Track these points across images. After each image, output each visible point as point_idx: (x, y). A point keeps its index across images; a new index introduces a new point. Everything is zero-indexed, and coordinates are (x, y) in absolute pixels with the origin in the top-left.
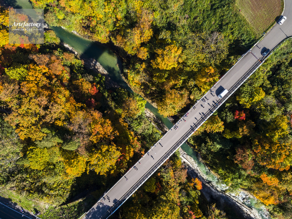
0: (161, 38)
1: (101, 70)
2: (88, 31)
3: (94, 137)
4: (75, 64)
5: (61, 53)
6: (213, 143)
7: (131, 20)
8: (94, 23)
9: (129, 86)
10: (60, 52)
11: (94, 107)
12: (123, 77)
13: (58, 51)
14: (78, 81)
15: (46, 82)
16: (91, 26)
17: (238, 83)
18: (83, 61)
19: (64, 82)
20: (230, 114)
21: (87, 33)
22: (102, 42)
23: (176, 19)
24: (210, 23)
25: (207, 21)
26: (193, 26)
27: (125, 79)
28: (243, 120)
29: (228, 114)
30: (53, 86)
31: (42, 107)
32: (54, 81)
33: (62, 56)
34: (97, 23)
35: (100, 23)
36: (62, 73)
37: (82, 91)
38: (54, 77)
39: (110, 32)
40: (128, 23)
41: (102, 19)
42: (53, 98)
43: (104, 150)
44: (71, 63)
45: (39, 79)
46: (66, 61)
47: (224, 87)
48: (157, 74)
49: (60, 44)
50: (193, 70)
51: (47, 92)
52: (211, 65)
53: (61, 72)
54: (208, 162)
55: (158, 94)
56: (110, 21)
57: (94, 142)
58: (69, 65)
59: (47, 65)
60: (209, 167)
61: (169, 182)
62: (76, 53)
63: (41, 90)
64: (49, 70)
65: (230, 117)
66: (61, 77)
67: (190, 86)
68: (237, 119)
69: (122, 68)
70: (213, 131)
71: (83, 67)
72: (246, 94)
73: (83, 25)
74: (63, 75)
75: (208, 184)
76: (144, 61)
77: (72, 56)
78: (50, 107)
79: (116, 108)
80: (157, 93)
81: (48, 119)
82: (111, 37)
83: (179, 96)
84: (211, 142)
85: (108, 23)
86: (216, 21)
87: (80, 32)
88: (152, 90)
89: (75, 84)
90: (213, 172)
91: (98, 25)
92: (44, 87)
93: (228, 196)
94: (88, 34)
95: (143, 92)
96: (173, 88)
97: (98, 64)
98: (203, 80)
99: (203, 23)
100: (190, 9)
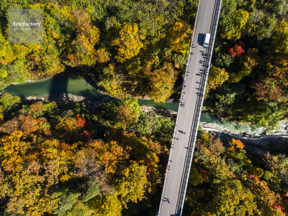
0: (109, 27)
1: (76, 98)
2: (39, 71)
3: (109, 168)
4: (48, 109)
5: (28, 108)
6: (225, 96)
7: (70, 31)
8: (37, 59)
9: (112, 96)
10: (26, 108)
11: (91, 138)
12: (100, 91)
13: (23, 108)
14: (59, 124)
15: (27, 145)
16: (38, 64)
17: (214, 19)
18: (54, 102)
19: (46, 133)
20: (226, 57)
22: (59, 72)
28: (242, 54)
29: (224, 57)
30: (37, 144)
31: (38, 173)
32: (35, 140)
33: (30, 111)
34: (41, 57)
35: (43, 55)
36: (40, 126)
37: (70, 131)
38: (32, 135)
39: (59, 58)
40: (69, 36)
41: (42, 49)
42: (43, 156)
43: (127, 174)
44: (43, 111)
45: (19, 148)
46: (37, 113)
47: (203, 32)
48: (130, 67)
49: (22, 101)
50: (161, 38)
51: (34, 154)
52: (176, 21)
53: (37, 126)
54: (231, 116)
55: (143, 85)
56: (51, 47)
57: (112, 173)
58: (43, 114)
59: (19, 128)
60: (235, 121)
61: (210, 161)
62: (43, 99)
63: (26, 157)
64: (23, 132)
65: (227, 59)
66: (40, 131)
67: (168, 57)
68: (235, 57)
69: (94, 84)
70: (218, 84)
71: (57, 107)
72: (229, 25)
73: (30, 69)
74: (42, 127)
75: (244, 137)
76: (109, 62)
77: (39, 104)
78: (45, 168)
79: (113, 124)
80: (141, 86)
81: (51, 182)
82: (64, 62)
83: (164, 73)
84: (223, 96)
85: (50, 49)
87: (33, 77)
88: (135, 85)
89: (59, 129)
90: (242, 123)
91: (42, 58)
92: (29, 152)
93: (269, 135)
94: (41, 74)
96: (153, 69)
97: (70, 95)
98: (177, 42)
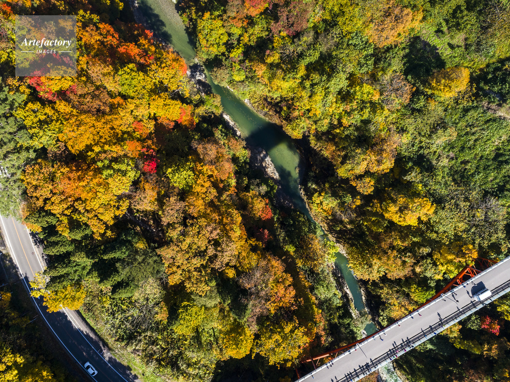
0: (409, 180)
1: (271, 171)
2: (271, 108)
4: (241, 157)
5: (224, 134)
9: (307, 207)
10: (221, 131)
13: (219, 129)
14: (247, 193)
18: (249, 152)
21: (267, 110)
23: (434, 154)
24: (485, 178)
25: (482, 174)
26: (456, 172)
27: (304, 195)
28: (494, 335)
29: (473, 318)
33: (223, 140)
36: (229, 177)
37: (251, 212)
40: (356, 134)
43: (287, 330)
44: (234, 155)
46: (228, 150)
47: (486, 285)
50: (441, 240)
55: (353, 236)
57: (270, 311)
58: (231, 157)
60: (395, 364)
62: (238, 133)
67: (420, 253)
68: (484, 329)
69: (305, 177)
71: (249, 162)
76: (361, 194)
77: (239, 144)
80: (351, 234)
83: (399, 263)
86: (495, 178)
88: (346, 227)
89: (243, 199)
90: (399, 373)
95: (328, 224)
97: (268, 159)
98: (450, 257)
99: (475, 174)
100: (461, 148)
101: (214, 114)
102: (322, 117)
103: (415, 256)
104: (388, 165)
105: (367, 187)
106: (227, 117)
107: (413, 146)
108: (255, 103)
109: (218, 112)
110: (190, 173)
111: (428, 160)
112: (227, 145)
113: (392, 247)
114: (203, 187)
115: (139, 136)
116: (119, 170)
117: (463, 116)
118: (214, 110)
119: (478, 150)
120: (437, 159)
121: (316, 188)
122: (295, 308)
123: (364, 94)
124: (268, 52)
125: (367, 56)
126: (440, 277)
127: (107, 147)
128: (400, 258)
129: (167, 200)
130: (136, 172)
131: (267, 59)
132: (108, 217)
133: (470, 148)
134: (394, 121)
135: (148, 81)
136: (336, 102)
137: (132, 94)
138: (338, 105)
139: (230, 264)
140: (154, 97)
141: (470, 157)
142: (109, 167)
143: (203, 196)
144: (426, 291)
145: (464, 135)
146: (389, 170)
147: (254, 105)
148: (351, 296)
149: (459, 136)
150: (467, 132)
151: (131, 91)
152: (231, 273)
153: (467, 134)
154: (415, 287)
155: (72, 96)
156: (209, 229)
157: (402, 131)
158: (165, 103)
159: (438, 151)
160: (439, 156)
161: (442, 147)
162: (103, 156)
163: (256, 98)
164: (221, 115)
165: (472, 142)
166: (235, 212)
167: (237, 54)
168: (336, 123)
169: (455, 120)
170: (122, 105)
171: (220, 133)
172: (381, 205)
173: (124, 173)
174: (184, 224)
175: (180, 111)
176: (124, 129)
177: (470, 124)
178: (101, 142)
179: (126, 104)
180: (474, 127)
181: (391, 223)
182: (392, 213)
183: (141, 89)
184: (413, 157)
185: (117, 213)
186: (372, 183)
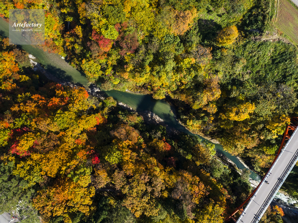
3: (195, 199)
5: (124, 116)
9: (187, 129)
10: (122, 114)
12: (179, 121)
13: (119, 114)
18: (142, 117)
19: (143, 147)
21: (140, 90)
23: (239, 76)
24: (273, 75)
25: (270, 74)
26: (256, 79)
27: (182, 123)
33: (126, 119)
44: (135, 123)
46: (130, 123)
50: (266, 120)
57: (196, 203)
66: (139, 143)
69: (177, 114)
71: (144, 122)
85: (173, 87)
86: (278, 73)
89: (152, 146)
95: (202, 132)
97: (154, 115)
98: (275, 125)
99: (266, 76)
100: (252, 65)
101: (113, 107)
102: (171, 85)
103: (257, 132)
104: (218, 94)
105: (213, 109)
106: (121, 104)
107: (226, 76)
108: (132, 89)
109: (115, 105)
110: (117, 152)
111: (238, 80)
112: (128, 121)
113: (243, 133)
114: (128, 155)
115: (81, 146)
116: (81, 173)
117: (245, 50)
118: (113, 105)
119: (261, 62)
120: (242, 77)
121: (186, 117)
122: (207, 194)
123: (187, 65)
124: (125, 66)
125: (178, 44)
126: (275, 137)
127: (68, 164)
128: (249, 136)
129: (113, 175)
130: (90, 168)
131: (126, 70)
132: (88, 201)
133: (256, 64)
134: (209, 68)
135: (71, 114)
136: (174, 74)
137: (67, 126)
138: (176, 76)
139: (163, 189)
140: (79, 121)
141: (259, 68)
142: (75, 175)
143: (131, 160)
144: (272, 147)
145: (250, 58)
146: (220, 96)
147: (131, 91)
148: (233, 163)
149: (247, 60)
150: (251, 56)
151: (66, 125)
152: (166, 195)
153: (251, 57)
154: (265, 148)
155: (37, 147)
156: (143, 177)
157: (217, 72)
158: (86, 120)
159: (241, 73)
160: (243, 75)
161: (242, 70)
162: (69, 170)
163: (131, 87)
164: (118, 105)
165: (256, 60)
166: (151, 158)
167: (109, 71)
168: (179, 84)
169: (241, 53)
170: (65, 134)
171: (121, 116)
172: (225, 115)
173: (84, 173)
174: (128, 183)
175: (95, 119)
176: (72, 147)
177: (250, 52)
178: (64, 163)
179: (67, 133)
180: (253, 53)
181: (235, 121)
182: (233, 117)
183: (70, 121)
184: (229, 82)
185: (91, 196)
186: (214, 106)
